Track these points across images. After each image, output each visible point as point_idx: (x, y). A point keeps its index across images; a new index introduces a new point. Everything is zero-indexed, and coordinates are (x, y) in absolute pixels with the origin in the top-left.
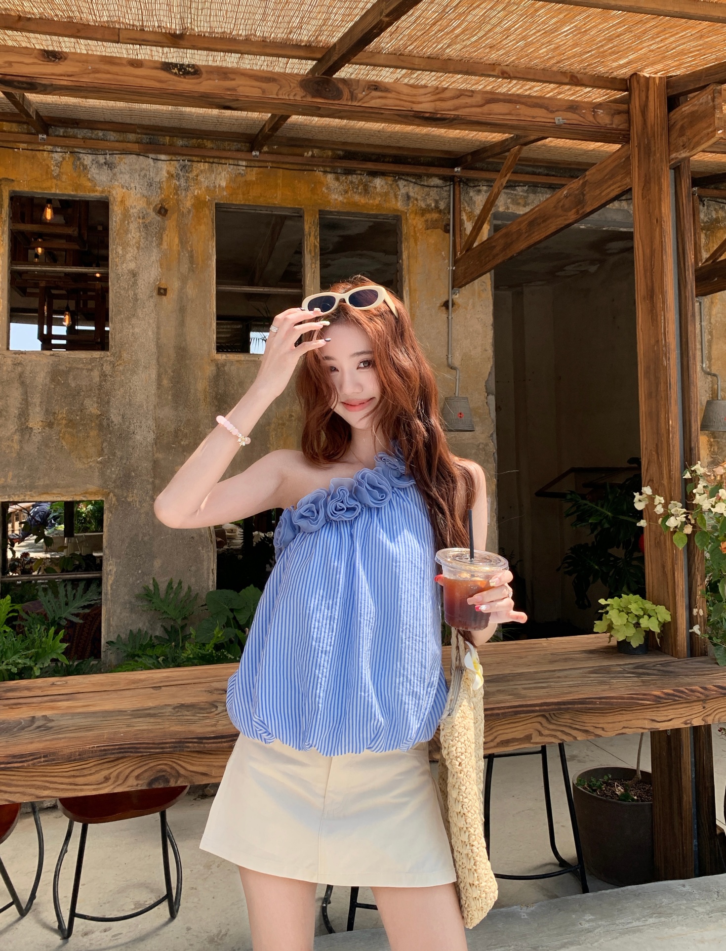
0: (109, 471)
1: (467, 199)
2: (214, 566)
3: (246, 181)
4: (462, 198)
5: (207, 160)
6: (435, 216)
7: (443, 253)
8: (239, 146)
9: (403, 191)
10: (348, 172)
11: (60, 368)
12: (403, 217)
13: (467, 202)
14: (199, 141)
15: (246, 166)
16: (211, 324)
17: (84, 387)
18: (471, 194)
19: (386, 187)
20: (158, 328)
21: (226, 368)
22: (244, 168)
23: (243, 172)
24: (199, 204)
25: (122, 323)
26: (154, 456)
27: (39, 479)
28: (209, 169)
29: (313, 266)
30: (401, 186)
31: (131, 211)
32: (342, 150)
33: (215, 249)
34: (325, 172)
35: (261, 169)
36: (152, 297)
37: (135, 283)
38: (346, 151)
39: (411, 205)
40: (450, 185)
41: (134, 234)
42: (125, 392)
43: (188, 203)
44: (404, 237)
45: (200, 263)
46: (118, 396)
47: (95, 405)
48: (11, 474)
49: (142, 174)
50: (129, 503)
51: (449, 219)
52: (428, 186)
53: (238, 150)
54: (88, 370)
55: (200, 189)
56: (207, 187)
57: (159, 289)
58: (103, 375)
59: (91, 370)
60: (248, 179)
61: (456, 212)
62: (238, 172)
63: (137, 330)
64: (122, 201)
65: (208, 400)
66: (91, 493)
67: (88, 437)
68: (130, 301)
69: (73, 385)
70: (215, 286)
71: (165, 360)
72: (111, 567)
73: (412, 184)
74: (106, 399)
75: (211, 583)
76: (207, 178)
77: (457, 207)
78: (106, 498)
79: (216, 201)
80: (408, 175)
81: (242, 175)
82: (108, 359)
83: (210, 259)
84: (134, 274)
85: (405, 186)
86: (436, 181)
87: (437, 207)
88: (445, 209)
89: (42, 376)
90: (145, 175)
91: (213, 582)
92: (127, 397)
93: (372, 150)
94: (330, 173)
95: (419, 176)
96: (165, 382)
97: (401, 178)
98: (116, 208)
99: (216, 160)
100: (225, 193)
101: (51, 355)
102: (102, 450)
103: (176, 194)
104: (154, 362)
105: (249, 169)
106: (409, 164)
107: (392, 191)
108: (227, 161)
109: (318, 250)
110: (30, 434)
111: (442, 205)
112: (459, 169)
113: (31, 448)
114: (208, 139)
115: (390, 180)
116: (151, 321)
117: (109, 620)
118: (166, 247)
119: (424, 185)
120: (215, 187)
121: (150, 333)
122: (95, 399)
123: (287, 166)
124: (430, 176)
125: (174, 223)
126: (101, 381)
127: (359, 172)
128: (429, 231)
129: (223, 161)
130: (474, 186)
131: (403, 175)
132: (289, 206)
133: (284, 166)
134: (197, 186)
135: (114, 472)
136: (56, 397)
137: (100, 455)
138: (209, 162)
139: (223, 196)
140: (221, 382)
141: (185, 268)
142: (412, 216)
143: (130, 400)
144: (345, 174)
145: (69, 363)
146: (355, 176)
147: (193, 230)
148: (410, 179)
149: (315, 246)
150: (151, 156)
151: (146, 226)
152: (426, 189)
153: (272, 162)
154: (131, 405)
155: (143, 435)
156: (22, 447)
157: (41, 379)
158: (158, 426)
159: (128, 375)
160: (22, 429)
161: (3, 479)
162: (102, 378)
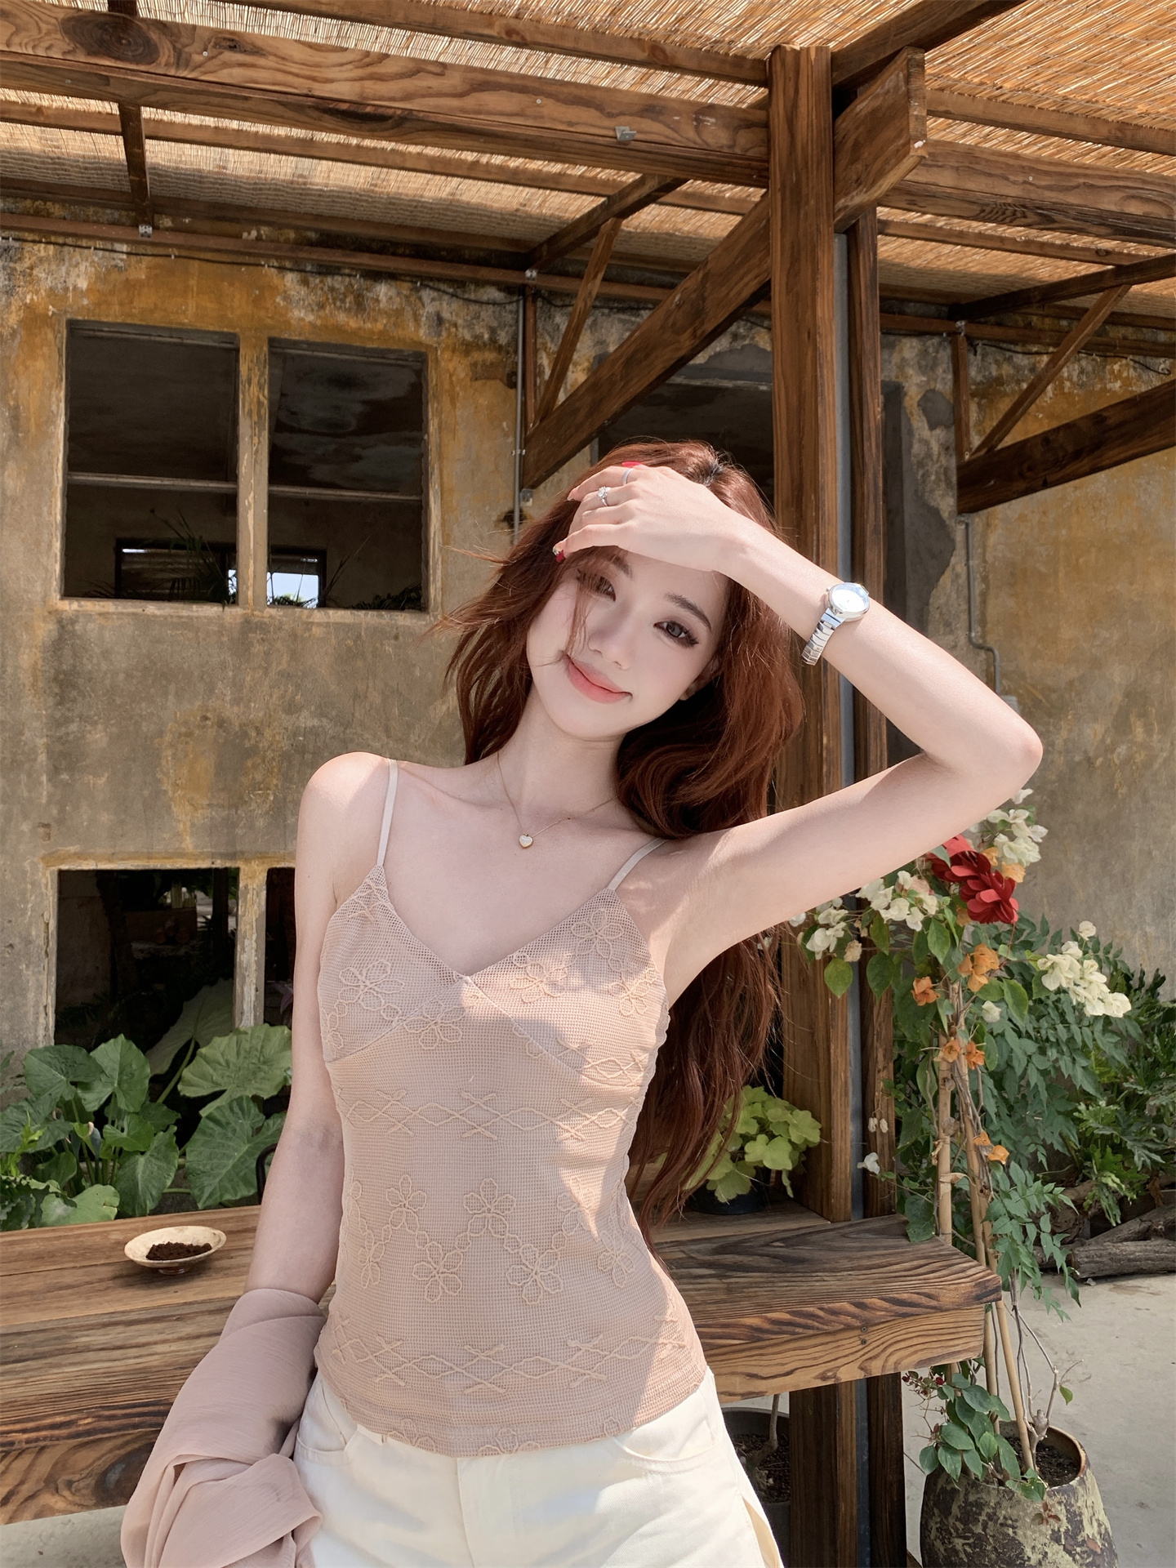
1: (549, 328)
2: (50, 1000)
3: (127, 281)
4: (540, 325)
5: (53, 239)
6: (490, 356)
7: (505, 424)
8: (116, 215)
9: (430, 308)
10: (326, 270)
12: (431, 357)
13: (549, 333)
14: (37, 203)
15: (128, 254)
16: (50, 546)
19: (398, 299)
21: (77, 627)
22: (125, 257)
23: (121, 264)
24: (34, 320)
28: (55, 255)
29: (256, 440)
30: (427, 300)
32: (316, 230)
33: (62, 405)
34: (281, 269)
35: (158, 260)
38: (322, 232)
39: (444, 334)
40: (518, 301)
43: (13, 318)
44: (431, 392)
45: (33, 430)
51: (517, 363)
52: (476, 302)
53: (114, 223)
55: (37, 292)
56: (51, 289)
60: (131, 278)
61: (530, 350)
62: (113, 263)
65: (40, 684)
70: (60, 474)
73: (446, 297)
75: (41, 1032)
76: (50, 273)
77: (530, 341)
79: (69, 316)
80: (439, 280)
81: (120, 269)
83: (51, 421)
85: (433, 300)
86: (493, 294)
87: (493, 341)
88: (508, 344)
91: (46, 1029)
93: (371, 232)
94: (291, 270)
95: (461, 283)
97: (427, 286)
99: (69, 240)
100: (85, 302)
105: (134, 259)
106: (442, 259)
107: (408, 308)
108: (91, 243)
109: (265, 412)
111: (503, 338)
112: (534, 274)
114: (54, 201)
115: (405, 287)
119: (469, 300)
120: (66, 289)
123: (209, 256)
124: (481, 283)
127: (347, 271)
128: (478, 384)
129: (84, 243)
130: (562, 306)
131: (431, 279)
132: (211, 328)
133: (202, 256)
134: (30, 287)
138: (54, 244)
139: (83, 307)
140: (67, 651)
142: (447, 355)
144: (320, 273)
146: (340, 278)
147: (21, 368)
148: (443, 287)
149: (260, 403)
152: (474, 308)
153: (178, 247)
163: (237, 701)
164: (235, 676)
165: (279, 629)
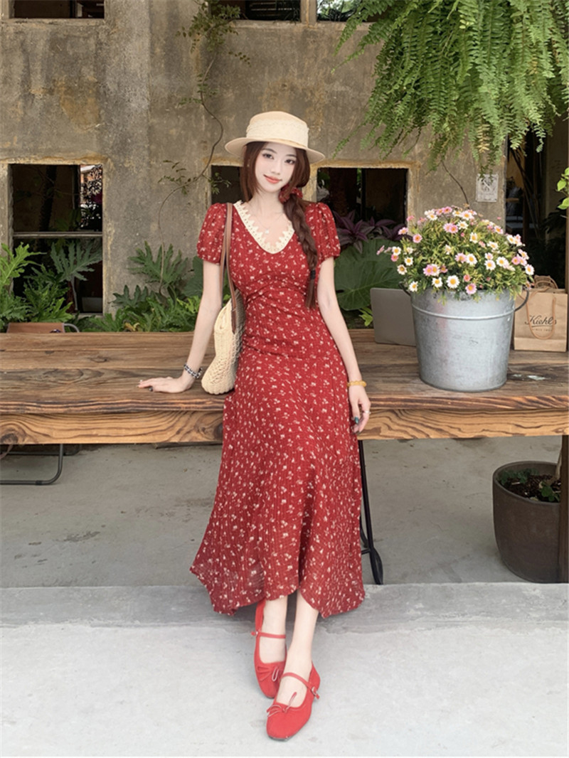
0: (106, 137)
11: (59, 36)
17: (81, 55)
26: (148, 121)
27: (42, 143)
42: (120, 60)
46: (113, 65)
47: (92, 73)
48: (16, 138)
50: (127, 169)
54: (85, 38)
58: (99, 43)
59: (88, 38)
66: (90, 158)
67: (86, 104)
69: (71, 53)
71: (158, 28)
72: (110, 229)
74: (102, 67)
78: (105, 164)
82: (104, 27)
89: (42, 44)
92: (122, 65)
96: (158, 50)
101: (50, 23)
102: (100, 117)
104: (147, 30)
110: (33, 100)
113: (33, 114)
117: (109, 278)
122: (92, 67)
126: (97, 50)
135: (111, 138)
136: (55, 65)
137: (98, 122)
143: (125, 69)
145: (67, 31)
154: (125, 73)
155: (138, 102)
156: (25, 114)
157: (41, 46)
158: (152, 94)
159: (122, 43)
160: (25, 96)
161: (9, 143)
162: (98, 46)
163: (300, 76)
164: (299, 62)
165: (323, 35)
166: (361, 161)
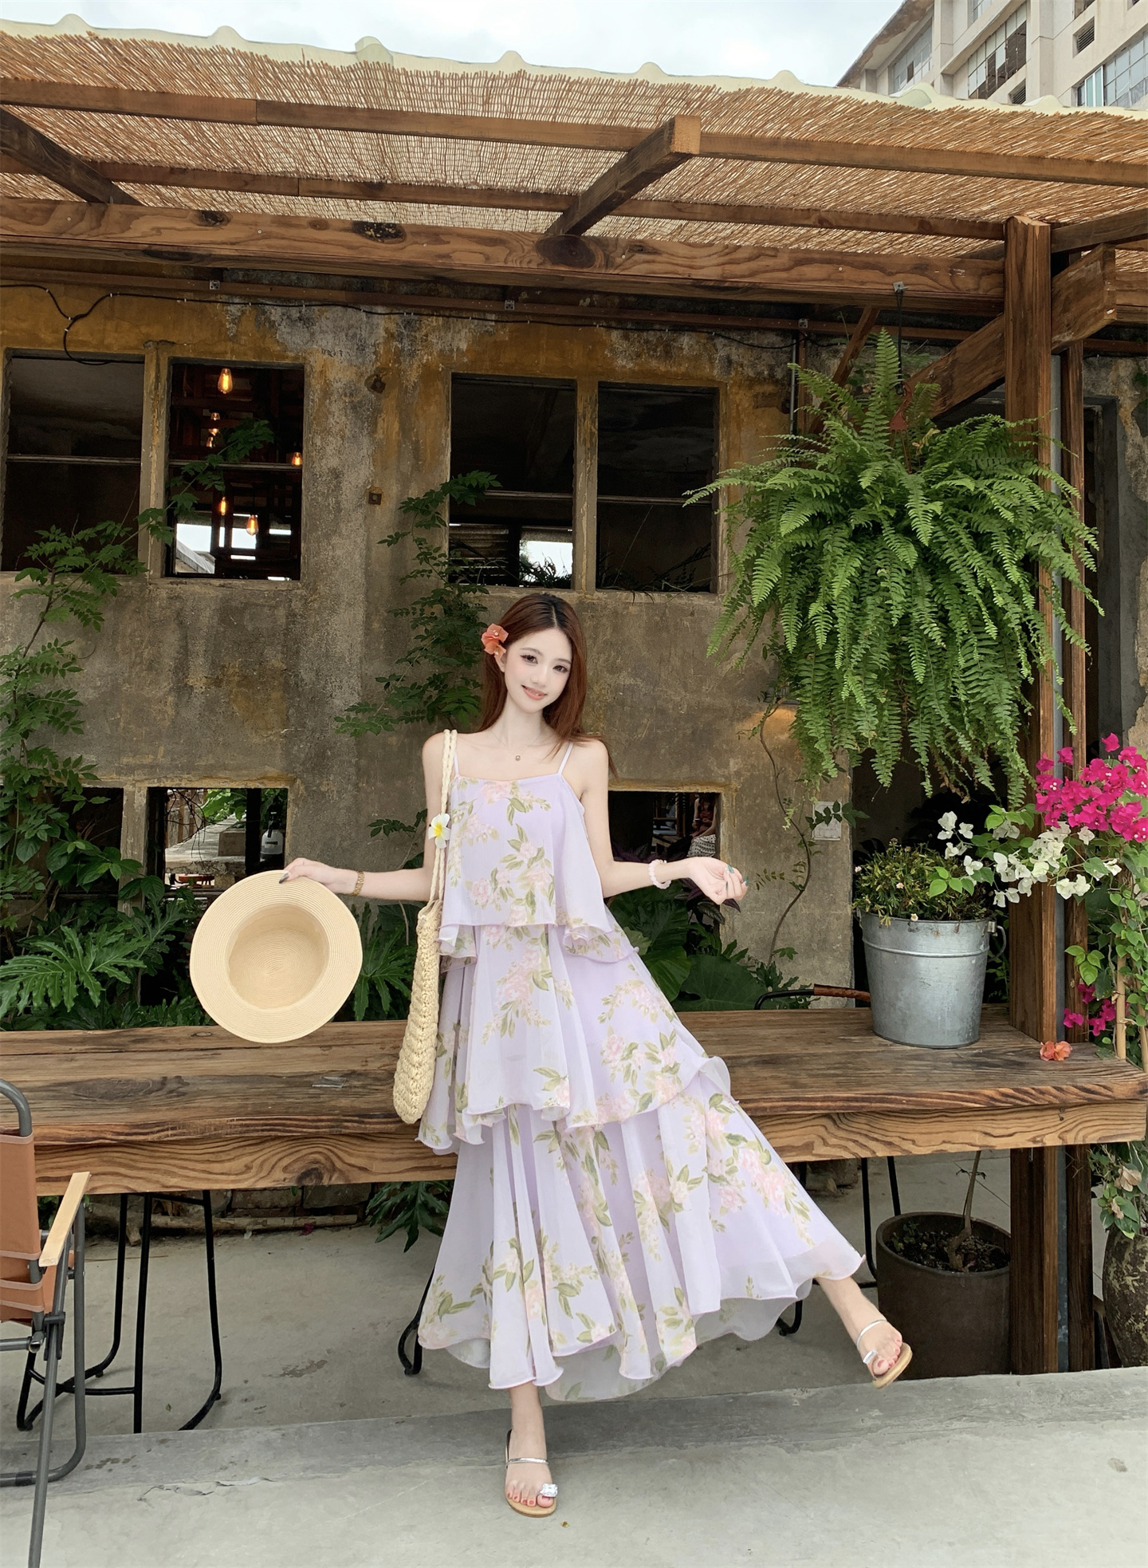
0: (296, 748)
1: (818, 364)
3: (495, 342)
4: (809, 360)
5: (442, 313)
6: (769, 388)
8: (487, 291)
9: (722, 353)
10: (642, 327)
11: (233, 603)
12: (722, 391)
13: (818, 367)
14: (431, 288)
15: (496, 321)
17: (265, 630)
18: (824, 355)
19: (697, 347)
20: (368, 549)
22: (493, 324)
23: (491, 330)
24: (429, 375)
25: (319, 542)
27: (200, 757)
28: (443, 325)
29: (589, 463)
30: (719, 347)
31: (335, 385)
33: (449, 439)
34: (609, 327)
35: (518, 325)
36: (360, 506)
37: (338, 487)
39: (733, 374)
40: (792, 344)
41: (338, 417)
42: (321, 638)
43: (413, 376)
44: (722, 419)
45: (428, 458)
46: (311, 645)
47: (280, 656)
48: (162, 749)
49: (351, 333)
50: (323, 794)
51: (790, 394)
52: (758, 346)
53: (485, 298)
54: (272, 607)
55: (431, 354)
56: (441, 351)
57: (371, 495)
58: (292, 616)
59: (275, 607)
60: (498, 340)
62: (485, 329)
63: (339, 552)
64: (321, 372)
66: (270, 779)
67: (268, 700)
68: (330, 512)
69: (250, 628)
71: (377, 594)
73: (735, 344)
74: (294, 648)
76: (441, 338)
78: (291, 786)
79: (453, 371)
80: (729, 329)
81: (490, 334)
83: (441, 452)
84: (336, 474)
85: (725, 345)
86: (772, 339)
87: (772, 375)
88: (783, 379)
89: (208, 615)
90: (355, 335)
92: (324, 646)
94: (616, 328)
95: (748, 330)
96: (376, 625)
97: (720, 335)
98: (313, 382)
99: (454, 313)
100: (466, 360)
101: (221, 586)
102: (288, 718)
103: (398, 361)
104: (361, 597)
105: (500, 325)
106: (731, 313)
107: (705, 354)
108: (469, 314)
109: (596, 440)
110: (190, 694)
111: (780, 374)
112: (806, 321)
113: (190, 714)
114: (443, 284)
115: (703, 337)
116: (359, 540)
118: (381, 436)
119: (751, 345)
120: (452, 351)
121: (357, 557)
122: (279, 648)
123: (554, 320)
124: (764, 330)
125: (393, 402)
126: (288, 624)
127: (658, 327)
128: (759, 410)
129: (464, 315)
130: (828, 345)
131: (722, 330)
132: (556, 377)
133: (551, 320)
134: (426, 351)
135: (302, 749)
136: (225, 644)
137: (284, 726)
138: (444, 316)
139: (463, 364)
141: (407, 465)
142: (735, 389)
143: (328, 651)
144: (637, 330)
145: (243, 597)
147: (420, 412)
148: (735, 335)
149: (592, 434)
150: (363, 308)
151: (354, 408)
152: (756, 352)
153: (533, 314)
154: (327, 657)
155: (344, 696)
156: (178, 713)
157: (207, 618)
158: (364, 686)
159: (325, 615)
160: (179, 688)
161: (151, 756)
162: (290, 619)
165: (605, 608)
166: (654, 781)
